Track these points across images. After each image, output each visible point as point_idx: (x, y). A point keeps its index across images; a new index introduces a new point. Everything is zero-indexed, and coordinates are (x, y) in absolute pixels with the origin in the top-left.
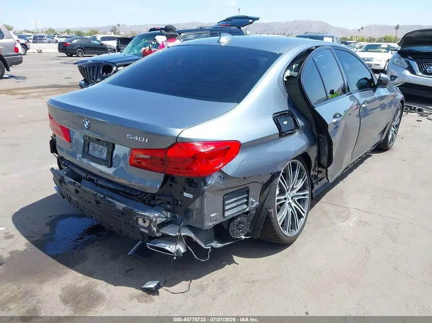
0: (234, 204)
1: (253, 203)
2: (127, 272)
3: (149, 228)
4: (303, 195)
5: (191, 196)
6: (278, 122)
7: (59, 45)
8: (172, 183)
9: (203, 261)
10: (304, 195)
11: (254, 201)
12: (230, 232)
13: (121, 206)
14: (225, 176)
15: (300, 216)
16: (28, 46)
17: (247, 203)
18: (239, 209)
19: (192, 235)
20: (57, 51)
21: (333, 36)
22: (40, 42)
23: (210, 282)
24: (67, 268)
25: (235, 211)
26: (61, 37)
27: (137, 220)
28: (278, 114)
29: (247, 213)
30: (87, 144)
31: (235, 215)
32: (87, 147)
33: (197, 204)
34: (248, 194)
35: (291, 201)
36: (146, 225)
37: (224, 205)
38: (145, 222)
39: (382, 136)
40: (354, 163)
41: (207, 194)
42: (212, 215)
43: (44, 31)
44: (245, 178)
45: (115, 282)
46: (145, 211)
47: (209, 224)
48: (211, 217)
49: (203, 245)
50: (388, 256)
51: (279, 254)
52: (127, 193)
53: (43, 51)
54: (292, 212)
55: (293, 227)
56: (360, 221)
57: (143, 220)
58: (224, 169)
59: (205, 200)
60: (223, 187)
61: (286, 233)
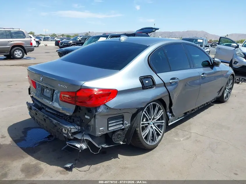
0: (115, 124)
1: (126, 124)
2: (58, 158)
3: (67, 134)
4: (160, 123)
5: (89, 118)
6: (143, 81)
7: (56, 42)
8: (80, 110)
9: (95, 153)
10: (162, 123)
11: (127, 123)
12: (113, 140)
13: (55, 121)
14: (108, 108)
15: (158, 135)
16: (40, 43)
17: (123, 124)
18: (118, 127)
19: (90, 139)
20: (54, 45)
21: (203, 39)
22: (47, 41)
23: (101, 167)
24: (28, 155)
25: (115, 127)
26: (58, 38)
27: (62, 130)
28: (143, 77)
29: (123, 129)
30: (43, 89)
31: (115, 130)
32: (42, 91)
33: (92, 122)
34: (123, 119)
35: (152, 125)
36: (66, 132)
37: (108, 124)
38: (65, 131)
39: (219, 94)
40: (198, 108)
41: (97, 117)
42: (101, 129)
43: (51, 35)
44: (120, 110)
45: (51, 163)
46: (66, 125)
47: (99, 134)
48: (100, 130)
49: (97, 146)
50: (207, 160)
51: (144, 155)
52: (58, 115)
53: (48, 45)
54: (152, 131)
55: (153, 140)
56: (196, 140)
57: (65, 129)
58: (107, 104)
59: (96, 120)
60: (107, 113)
61: (148, 143)
